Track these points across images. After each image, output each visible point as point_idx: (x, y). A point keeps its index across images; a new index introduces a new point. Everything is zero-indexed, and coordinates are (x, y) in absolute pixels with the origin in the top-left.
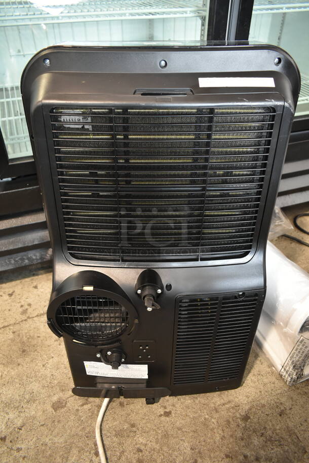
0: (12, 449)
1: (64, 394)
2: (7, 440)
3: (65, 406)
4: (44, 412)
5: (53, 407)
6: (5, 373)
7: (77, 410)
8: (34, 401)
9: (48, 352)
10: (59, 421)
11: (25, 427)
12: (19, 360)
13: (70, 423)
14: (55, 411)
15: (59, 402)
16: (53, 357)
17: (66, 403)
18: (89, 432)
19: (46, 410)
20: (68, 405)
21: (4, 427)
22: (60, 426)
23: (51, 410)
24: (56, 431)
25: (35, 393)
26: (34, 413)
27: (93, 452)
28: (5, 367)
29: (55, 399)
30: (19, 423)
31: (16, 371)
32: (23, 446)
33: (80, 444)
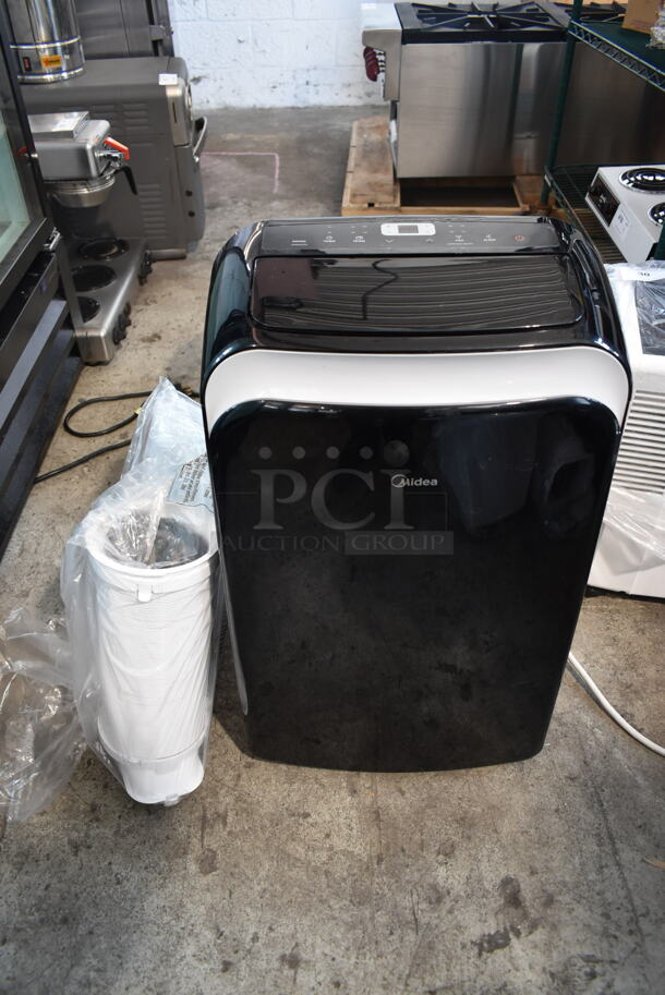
0: (249, 951)
1: (193, 851)
2: (231, 960)
3: (214, 852)
4: (208, 890)
5: (205, 873)
6: (94, 962)
7: (230, 833)
8: (181, 905)
9: (95, 871)
10: (235, 866)
11: (221, 925)
12: (80, 932)
13: (246, 848)
14: (215, 870)
15: (202, 861)
16: (110, 864)
17: (209, 850)
18: (272, 821)
19: (208, 885)
20: (214, 847)
21: (206, 965)
22: (243, 863)
23: (210, 877)
24: (249, 872)
25: (167, 904)
26: (202, 909)
27: (301, 821)
28: (82, 962)
29: (193, 867)
30: (209, 935)
31: (102, 938)
32: (252, 930)
33: (284, 837)
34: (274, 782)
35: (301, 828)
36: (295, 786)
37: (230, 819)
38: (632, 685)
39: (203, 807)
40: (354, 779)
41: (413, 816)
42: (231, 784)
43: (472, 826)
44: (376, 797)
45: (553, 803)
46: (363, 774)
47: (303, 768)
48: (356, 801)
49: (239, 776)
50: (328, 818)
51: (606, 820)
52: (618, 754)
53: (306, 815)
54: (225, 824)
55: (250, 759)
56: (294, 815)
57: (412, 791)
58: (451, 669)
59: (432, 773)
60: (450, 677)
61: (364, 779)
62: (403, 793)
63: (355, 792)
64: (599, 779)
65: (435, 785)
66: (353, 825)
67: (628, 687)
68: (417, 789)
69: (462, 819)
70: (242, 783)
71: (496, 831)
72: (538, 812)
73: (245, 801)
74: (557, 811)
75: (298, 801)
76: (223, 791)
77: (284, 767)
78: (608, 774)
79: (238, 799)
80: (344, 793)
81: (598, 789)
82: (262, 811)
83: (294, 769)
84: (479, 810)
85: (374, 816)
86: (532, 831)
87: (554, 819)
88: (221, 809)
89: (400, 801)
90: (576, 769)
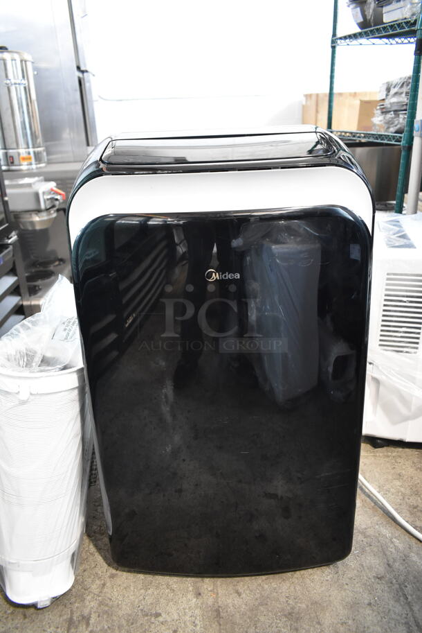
34: (132, 588)
35: (153, 626)
36: (150, 592)
37: (92, 621)
38: (418, 506)
39: (71, 611)
40: (199, 584)
41: (248, 613)
42: (96, 591)
43: (298, 619)
44: (217, 597)
45: (366, 598)
46: (207, 580)
47: (157, 577)
48: (200, 601)
49: (104, 585)
50: (176, 617)
51: (411, 610)
52: (414, 558)
53: (158, 615)
54: (88, 624)
55: (114, 571)
56: (147, 615)
57: (248, 592)
58: (274, 496)
59: (264, 577)
61: (207, 584)
62: (239, 594)
63: (200, 594)
64: (402, 578)
65: (266, 586)
66: (197, 622)
67: (415, 507)
68: (251, 591)
69: (290, 614)
70: (105, 590)
71: (319, 623)
72: (354, 606)
73: (107, 605)
74: (370, 604)
75: (152, 604)
76: (89, 598)
77: (141, 576)
78: (408, 572)
79: (101, 603)
80: (190, 596)
81: (402, 586)
82: (120, 613)
83: (149, 578)
84: (304, 606)
85: (215, 613)
86: (350, 622)
87: (368, 611)
88: (86, 612)
89: (238, 601)
90: (381, 570)
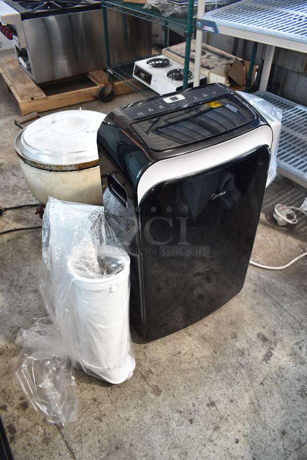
0: (195, 411)
1: (148, 390)
2: (191, 418)
3: (156, 385)
4: (164, 400)
5: (159, 395)
6: (141, 454)
7: (157, 375)
8: (158, 412)
9: (115, 422)
10: (168, 385)
11: (179, 409)
12: (127, 448)
13: (167, 377)
14: (162, 391)
15: (154, 392)
16: (119, 416)
17: (153, 386)
18: (169, 362)
19: (163, 398)
20: (155, 384)
21: (184, 426)
22: (170, 383)
23: (161, 395)
24: (174, 385)
25: (153, 415)
26: (167, 408)
27: (179, 355)
28: (137, 458)
29: (153, 396)
30: (177, 415)
31: (137, 443)
32: (191, 403)
33: (177, 364)
34: (159, 348)
35: (181, 358)
36: (168, 345)
37: (153, 371)
39: (139, 372)
40: (187, 330)
41: (216, 332)
42: (144, 358)
43: (236, 324)
44: (199, 332)
45: (254, 302)
46: (189, 327)
47: (166, 337)
48: (193, 337)
49: (145, 353)
50: (188, 349)
51: (273, 299)
52: (262, 276)
53: (180, 353)
54: (152, 373)
55: (144, 345)
56: (175, 355)
57: (209, 323)
59: (212, 314)
60: (199, 277)
61: (190, 329)
62: (207, 326)
63: (190, 334)
64: (262, 287)
65: (215, 317)
66: (198, 346)
68: (210, 322)
69: (232, 323)
70: (147, 355)
71: (244, 321)
72: (252, 307)
73: (154, 361)
74: (257, 304)
75: (173, 349)
76: (143, 362)
77: (158, 341)
78: (264, 284)
79: (150, 362)
80: (187, 337)
81: (265, 292)
82: (163, 361)
83: (163, 339)
84: (235, 317)
85: (203, 339)
86: (255, 315)
87: (259, 307)
88: (147, 369)
89: (208, 329)
90: (253, 287)
